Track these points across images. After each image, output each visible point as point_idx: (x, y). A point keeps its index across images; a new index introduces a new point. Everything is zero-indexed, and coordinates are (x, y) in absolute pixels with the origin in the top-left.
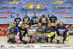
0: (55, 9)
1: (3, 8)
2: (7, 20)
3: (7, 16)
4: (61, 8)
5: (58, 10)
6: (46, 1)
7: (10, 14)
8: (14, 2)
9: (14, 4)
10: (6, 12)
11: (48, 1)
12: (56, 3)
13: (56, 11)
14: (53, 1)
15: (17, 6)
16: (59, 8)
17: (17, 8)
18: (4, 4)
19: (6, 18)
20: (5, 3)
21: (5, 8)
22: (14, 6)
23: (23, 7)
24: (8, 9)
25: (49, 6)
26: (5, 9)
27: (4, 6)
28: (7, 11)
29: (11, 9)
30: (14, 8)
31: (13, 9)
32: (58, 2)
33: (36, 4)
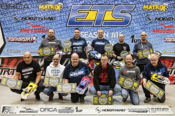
0: (149, 22)
1: (25, 18)
2: (33, 47)
3: (34, 38)
4: (163, 19)
5: (157, 25)
6: (126, 3)
7: (42, 34)
8: (50, 5)
9: (50, 10)
10: (31, 28)
11: (131, 3)
12: (150, 7)
13: (150, 25)
14: (145, 3)
15: (57, 15)
16: (159, 19)
17: (58, 18)
18: (26, 10)
19: (32, 42)
20: (29, 6)
21: (30, 19)
22: (50, 14)
23: (71, 16)
24: (37, 22)
25: (133, 14)
26: (29, 21)
27: (28, 14)
28: (33, 26)
29: (44, 21)
30: (52, 19)
31: (48, 21)
32: (156, 5)
33: (103, 9)
